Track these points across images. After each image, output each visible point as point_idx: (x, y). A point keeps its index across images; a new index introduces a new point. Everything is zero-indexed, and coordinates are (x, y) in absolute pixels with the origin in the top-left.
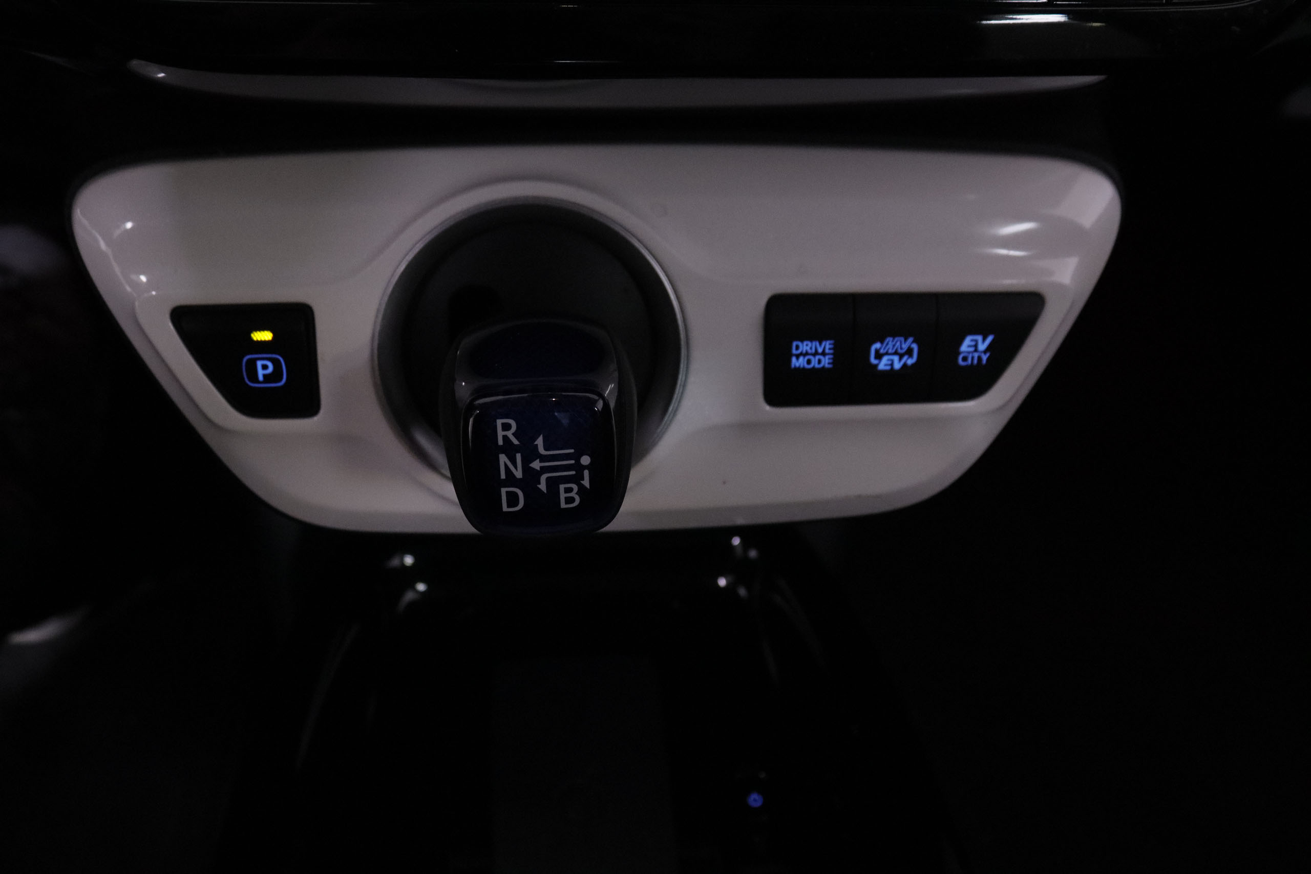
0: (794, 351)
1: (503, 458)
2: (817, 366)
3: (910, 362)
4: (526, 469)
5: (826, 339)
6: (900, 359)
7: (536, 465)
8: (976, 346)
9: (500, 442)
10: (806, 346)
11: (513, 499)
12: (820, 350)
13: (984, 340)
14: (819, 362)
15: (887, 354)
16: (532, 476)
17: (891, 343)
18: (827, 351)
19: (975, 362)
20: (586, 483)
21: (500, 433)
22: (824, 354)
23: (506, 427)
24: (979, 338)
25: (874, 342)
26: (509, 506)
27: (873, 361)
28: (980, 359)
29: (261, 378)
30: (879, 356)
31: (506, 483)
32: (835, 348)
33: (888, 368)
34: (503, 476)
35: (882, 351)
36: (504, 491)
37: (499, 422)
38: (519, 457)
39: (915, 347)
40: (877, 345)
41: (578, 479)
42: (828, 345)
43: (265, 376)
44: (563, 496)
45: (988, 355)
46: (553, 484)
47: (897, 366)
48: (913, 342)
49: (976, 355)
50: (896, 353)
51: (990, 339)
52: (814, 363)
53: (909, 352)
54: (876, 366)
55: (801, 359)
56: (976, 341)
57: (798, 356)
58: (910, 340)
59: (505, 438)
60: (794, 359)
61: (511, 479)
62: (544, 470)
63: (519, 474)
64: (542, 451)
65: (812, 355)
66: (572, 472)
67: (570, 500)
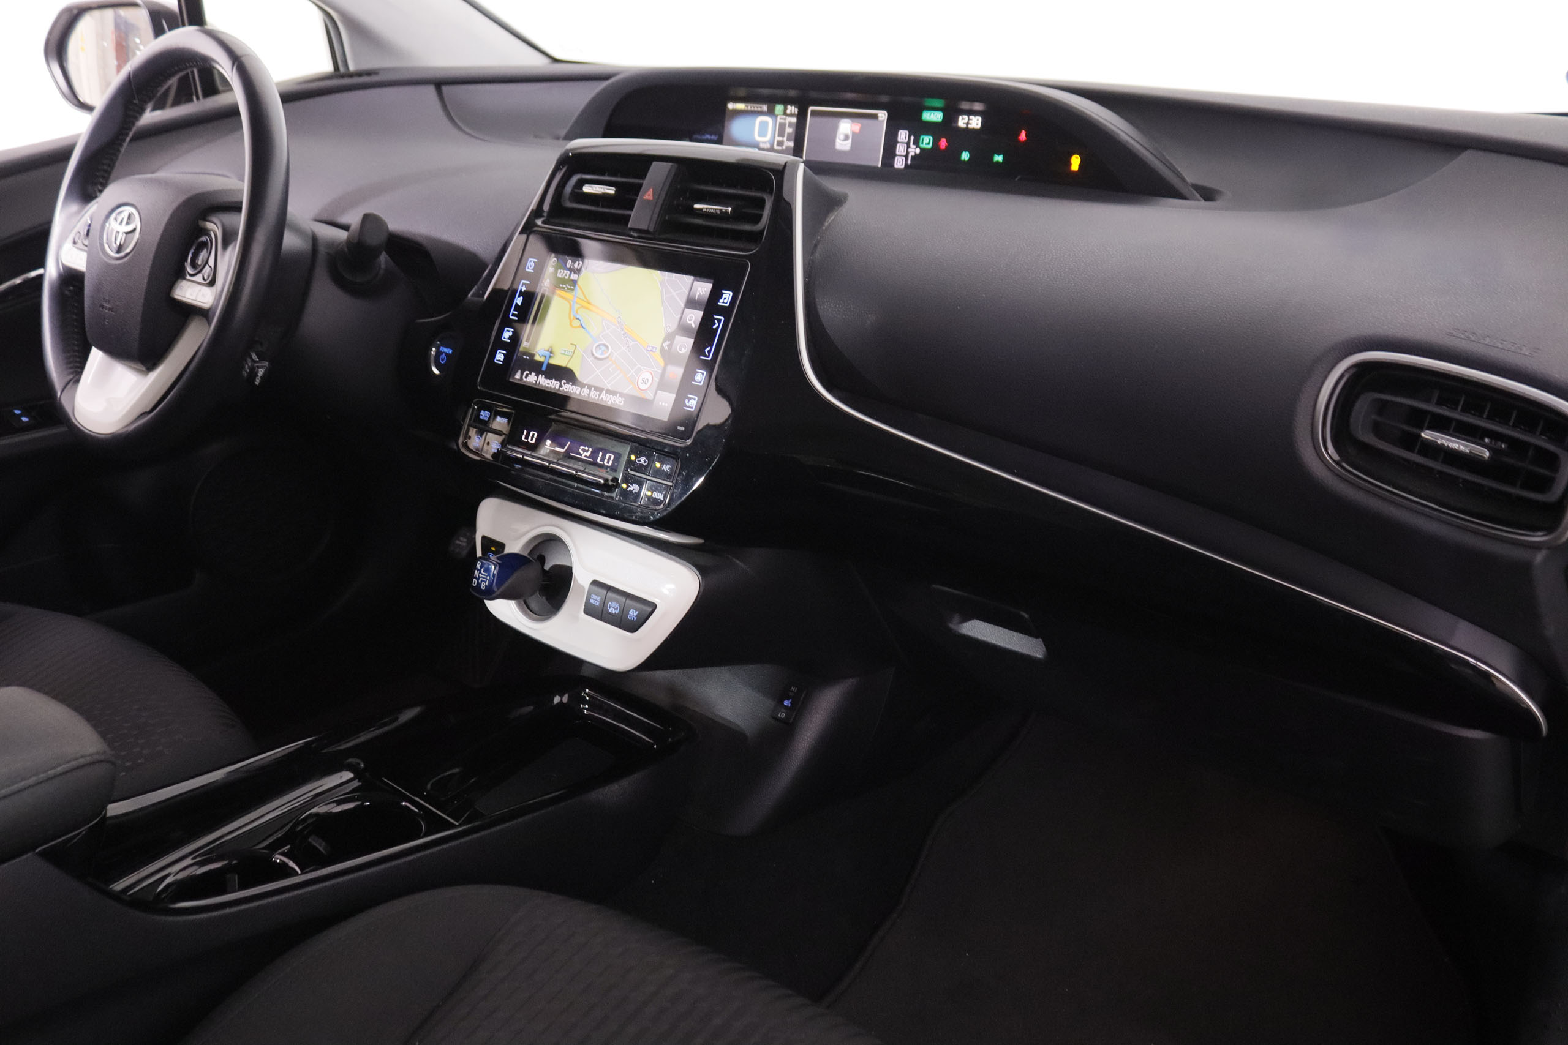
0: (593, 599)
3: (617, 612)
6: (615, 611)
12: (598, 600)
14: (597, 605)
15: (612, 607)
17: (614, 604)
19: (632, 619)
20: (487, 584)
25: (611, 603)
27: (608, 609)
28: (634, 618)
30: (610, 608)
32: (602, 601)
33: (612, 611)
35: (610, 606)
39: (619, 607)
41: (485, 582)
42: (599, 597)
44: (483, 585)
45: (636, 617)
46: (482, 581)
47: (614, 613)
53: (617, 609)
54: (609, 611)
56: (635, 612)
58: (618, 604)
60: (593, 602)
64: (482, 572)
65: (595, 600)
66: (486, 580)
67: (484, 587)
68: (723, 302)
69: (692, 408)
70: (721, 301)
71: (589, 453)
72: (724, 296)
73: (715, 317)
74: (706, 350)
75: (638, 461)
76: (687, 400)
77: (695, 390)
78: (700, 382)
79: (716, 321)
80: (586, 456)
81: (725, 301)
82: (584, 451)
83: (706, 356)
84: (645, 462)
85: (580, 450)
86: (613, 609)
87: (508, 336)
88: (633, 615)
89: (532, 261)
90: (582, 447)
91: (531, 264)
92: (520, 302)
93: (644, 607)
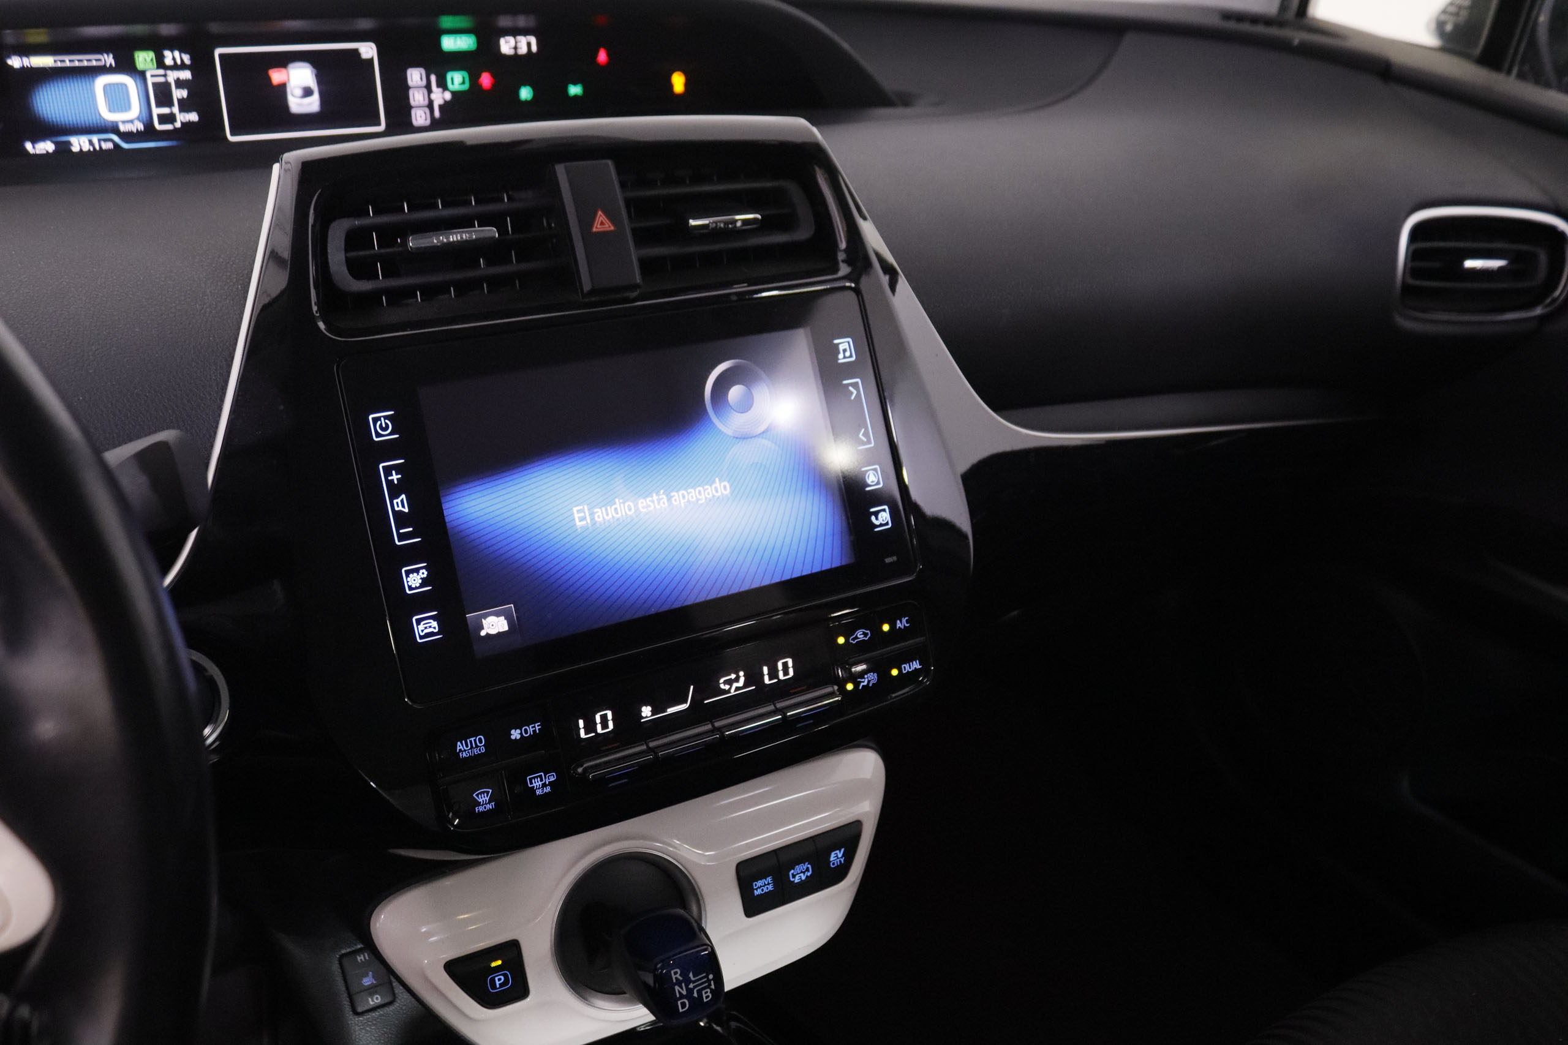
0: (755, 888)
1: (677, 988)
2: (767, 891)
3: (809, 874)
4: (688, 989)
5: (768, 877)
6: (804, 875)
7: (691, 986)
8: (837, 856)
9: (674, 981)
10: (759, 883)
11: (683, 1005)
12: (766, 883)
13: (840, 852)
14: (767, 888)
15: (798, 874)
16: (690, 992)
17: (799, 868)
18: (770, 882)
19: (839, 864)
20: (713, 987)
21: (674, 977)
22: (769, 884)
23: (676, 973)
24: (838, 852)
25: (791, 870)
26: (682, 1008)
27: (792, 879)
28: (840, 861)
29: (498, 986)
30: (794, 876)
31: (680, 999)
32: (774, 880)
33: (800, 880)
34: (678, 996)
35: (795, 874)
36: (679, 1002)
37: (672, 972)
38: (683, 985)
39: (809, 866)
40: (792, 871)
41: (709, 986)
42: (769, 879)
43: (499, 984)
44: (704, 996)
45: (844, 858)
46: (700, 992)
47: (803, 878)
49: (838, 860)
50: (802, 872)
51: (843, 850)
52: (765, 890)
54: (794, 881)
55: (759, 890)
56: (836, 853)
57: (757, 889)
58: (807, 863)
60: (755, 891)
61: (682, 996)
62: (695, 987)
63: (684, 992)
64: (693, 979)
65: (763, 886)
66: (707, 984)
67: (707, 997)
68: (845, 357)
69: (887, 524)
70: (841, 356)
71: (742, 680)
72: (841, 347)
73: (845, 382)
74: (861, 435)
75: (853, 639)
76: (873, 518)
78: (878, 483)
79: (851, 388)
80: (737, 689)
81: (848, 354)
82: (730, 682)
83: (864, 444)
84: (865, 635)
85: (722, 686)
86: (802, 875)
87: (420, 581)
88: (838, 858)
89: (379, 419)
90: (722, 681)
91: (381, 425)
92: (403, 506)
93: (847, 836)
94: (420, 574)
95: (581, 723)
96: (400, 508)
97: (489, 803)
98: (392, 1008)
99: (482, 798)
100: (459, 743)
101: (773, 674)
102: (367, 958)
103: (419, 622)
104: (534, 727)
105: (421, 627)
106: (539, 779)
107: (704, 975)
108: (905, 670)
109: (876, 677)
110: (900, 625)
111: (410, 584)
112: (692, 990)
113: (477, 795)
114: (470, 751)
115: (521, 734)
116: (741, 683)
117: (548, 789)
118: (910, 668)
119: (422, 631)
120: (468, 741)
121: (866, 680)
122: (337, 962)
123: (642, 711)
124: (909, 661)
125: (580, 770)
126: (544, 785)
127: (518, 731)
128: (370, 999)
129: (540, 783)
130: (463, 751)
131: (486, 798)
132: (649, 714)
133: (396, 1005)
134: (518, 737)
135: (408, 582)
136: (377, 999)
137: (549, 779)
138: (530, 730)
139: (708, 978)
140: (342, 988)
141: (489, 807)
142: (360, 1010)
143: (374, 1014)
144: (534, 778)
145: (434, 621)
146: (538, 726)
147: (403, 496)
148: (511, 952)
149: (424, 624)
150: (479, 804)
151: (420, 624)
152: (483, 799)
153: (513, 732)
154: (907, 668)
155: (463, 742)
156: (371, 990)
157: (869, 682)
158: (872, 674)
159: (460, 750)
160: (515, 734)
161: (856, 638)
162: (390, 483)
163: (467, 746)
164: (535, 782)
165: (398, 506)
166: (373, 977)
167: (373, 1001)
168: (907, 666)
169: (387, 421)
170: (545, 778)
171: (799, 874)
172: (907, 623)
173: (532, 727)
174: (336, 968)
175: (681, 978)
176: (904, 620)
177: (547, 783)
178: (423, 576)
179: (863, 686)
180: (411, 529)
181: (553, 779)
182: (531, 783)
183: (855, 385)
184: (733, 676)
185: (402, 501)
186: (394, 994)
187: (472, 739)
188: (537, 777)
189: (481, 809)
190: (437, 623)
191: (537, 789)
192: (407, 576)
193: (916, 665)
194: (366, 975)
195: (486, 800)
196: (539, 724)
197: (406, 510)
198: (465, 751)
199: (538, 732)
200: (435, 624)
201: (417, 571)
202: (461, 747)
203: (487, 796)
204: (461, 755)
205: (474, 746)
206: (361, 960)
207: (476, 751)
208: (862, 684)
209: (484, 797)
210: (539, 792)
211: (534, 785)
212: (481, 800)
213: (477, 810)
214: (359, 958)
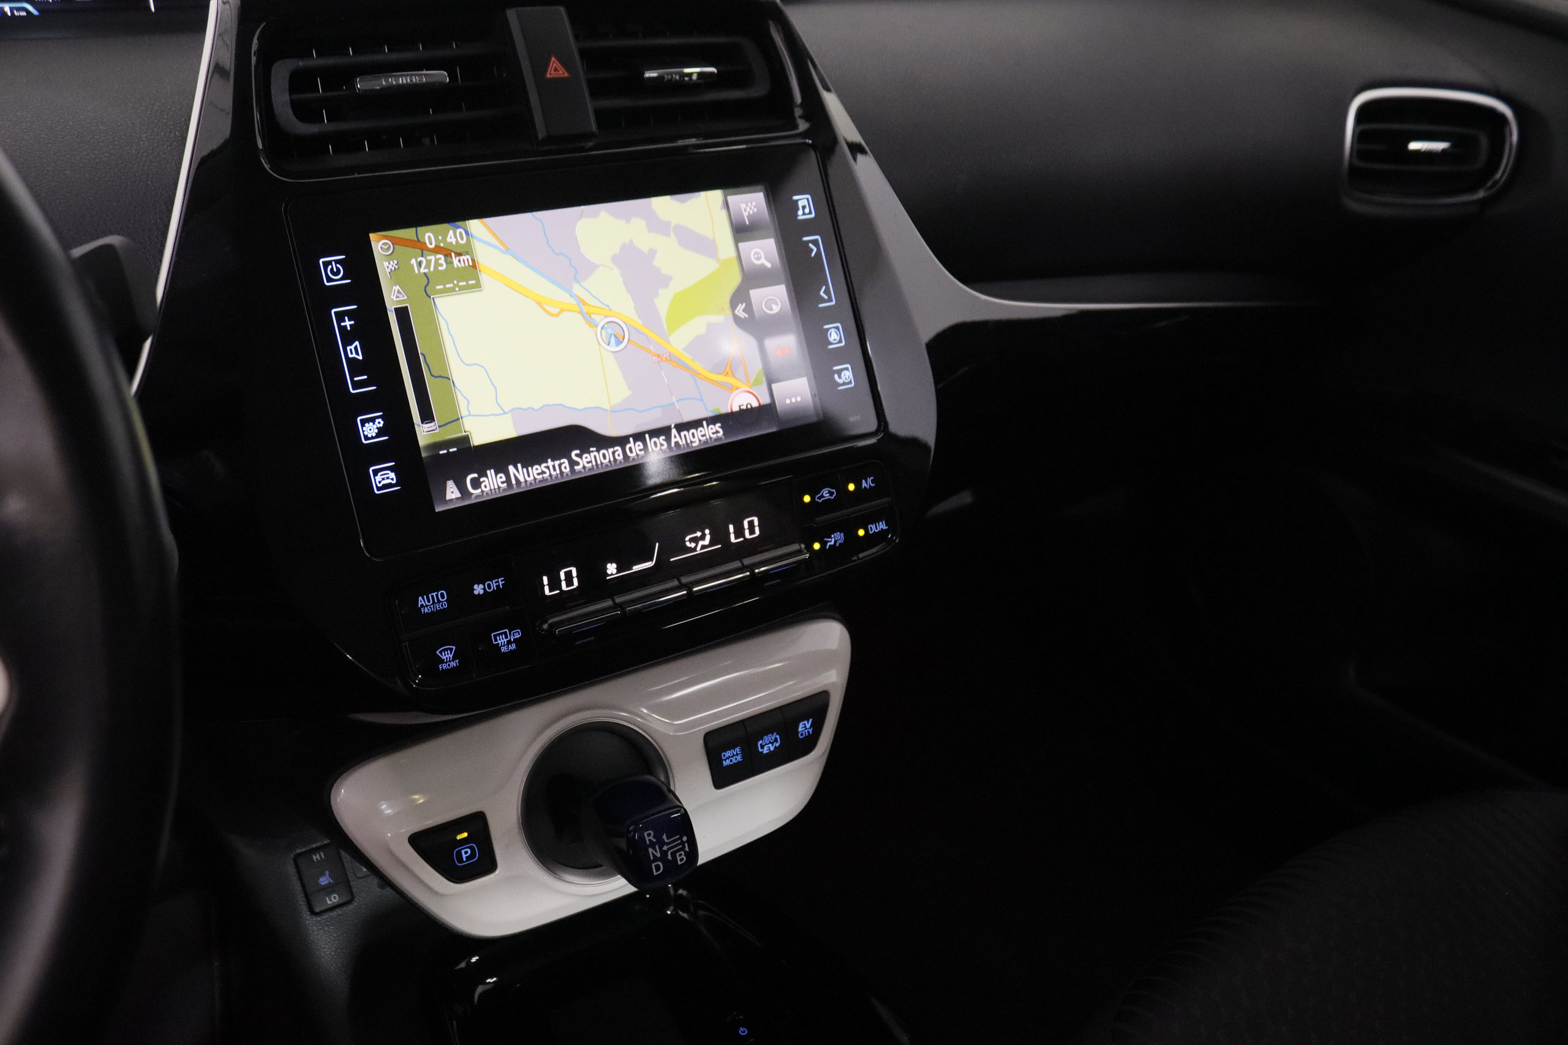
0: (723, 758)
2: (736, 762)
3: (777, 745)
4: (662, 851)
5: (736, 747)
6: (773, 745)
7: (665, 848)
8: (805, 727)
9: (648, 843)
10: (728, 754)
11: (657, 868)
12: (735, 754)
13: (808, 722)
14: (736, 759)
15: (766, 744)
16: (664, 854)
17: (768, 738)
18: (738, 753)
19: (807, 734)
20: (687, 849)
21: (647, 839)
22: (737, 755)
23: (649, 835)
24: (806, 722)
25: (759, 741)
26: (656, 872)
27: (760, 750)
28: (808, 732)
29: (465, 859)
30: (762, 747)
31: (654, 861)
32: (742, 750)
33: (768, 751)
34: (652, 858)
35: (763, 744)
36: (653, 865)
37: (646, 834)
38: (657, 847)
39: (778, 736)
40: (761, 742)
41: (683, 849)
42: (738, 749)
43: (466, 857)
44: (678, 858)
45: (812, 729)
46: (673, 854)
47: (772, 749)
48: (777, 734)
49: (806, 731)
50: (770, 743)
51: (811, 720)
52: (734, 761)
53: (776, 740)
54: (762, 752)
55: (727, 760)
56: (805, 724)
57: (725, 760)
58: (775, 734)
59: (650, 840)
60: (724, 762)
61: (656, 859)
62: (669, 849)
63: (658, 855)
64: (666, 841)
65: (732, 757)
66: (681, 846)
67: (682, 860)
68: (804, 214)
69: (850, 383)
70: (800, 212)
71: (708, 538)
72: (800, 204)
73: (806, 239)
74: (822, 293)
75: (819, 498)
76: (836, 376)
77: (840, 356)
78: (840, 341)
79: (811, 245)
80: (703, 547)
81: (807, 211)
82: (695, 540)
83: (824, 301)
84: (831, 493)
85: (688, 544)
86: (770, 745)
87: (376, 431)
88: (806, 729)
89: (330, 263)
90: (687, 538)
91: (332, 270)
92: (357, 353)
93: (815, 706)
94: (376, 423)
95: (545, 579)
96: (354, 355)
97: (453, 660)
98: (351, 907)
99: (445, 655)
100: (420, 598)
101: (739, 532)
102: (323, 856)
103: (376, 472)
104: (498, 582)
105: (378, 478)
106: (504, 636)
107: (678, 836)
108: (871, 530)
109: (842, 536)
110: (866, 484)
111: (366, 433)
112: (666, 852)
113: (441, 652)
114: (432, 606)
115: (484, 589)
116: (707, 542)
117: (513, 647)
118: (877, 529)
119: (380, 482)
120: (430, 595)
121: (833, 540)
122: (292, 862)
123: (607, 569)
124: (875, 521)
125: (545, 626)
126: (509, 642)
127: (481, 586)
128: (327, 899)
129: (505, 640)
130: (424, 607)
131: (450, 655)
132: (615, 571)
133: (355, 903)
134: (482, 592)
135: (363, 431)
136: (335, 898)
137: (514, 636)
138: (494, 585)
139: (682, 841)
140: (298, 888)
141: (453, 664)
142: (317, 910)
143: (332, 914)
144: (499, 635)
145: (392, 472)
146: (502, 581)
147: (357, 343)
148: (477, 824)
149: (381, 475)
150: (442, 661)
151: (377, 475)
152: (447, 656)
153: (476, 586)
154: (874, 528)
155: (425, 596)
156: (329, 890)
157: (836, 541)
158: (839, 533)
159: (422, 605)
160: (478, 589)
161: (822, 496)
162: (343, 329)
163: (429, 601)
164: (500, 640)
165: (352, 353)
166: (330, 876)
167: (330, 900)
168: (873, 526)
169: (338, 265)
170: (510, 635)
171: (768, 745)
172: (872, 483)
173: (496, 582)
174: (291, 869)
175: (654, 840)
176: (870, 480)
177: (512, 640)
178: (379, 426)
179: (830, 546)
180: (365, 377)
181: (518, 636)
182: (496, 640)
183: (815, 242)
184: (699, 534)
185: (356, 348)
186: (352, 893)
187: (434, 594)
188: (501, 634)
189: (445, 666)
190: (395, 474)
191: (501, 646)
192: (363, 426)
193: (882, 526)
194: (324, 874)
195: (450, 657)
196: (503, 578)
197: (360, 358)
198: (427, 606)
199: (501, 587)
200: (392, 475)
201: (373, 420)
202: (423, 602)
203: (451, 654)
204: (423, 611)
205: (436, 601)
206: (317, 859)
207: (438, 607)
208: (829, 544)
209: (448, 654)
210: (504, 649)
211: (499, 642)
212: (444, 658)
213: (440, 668)
214: (314, 857)
